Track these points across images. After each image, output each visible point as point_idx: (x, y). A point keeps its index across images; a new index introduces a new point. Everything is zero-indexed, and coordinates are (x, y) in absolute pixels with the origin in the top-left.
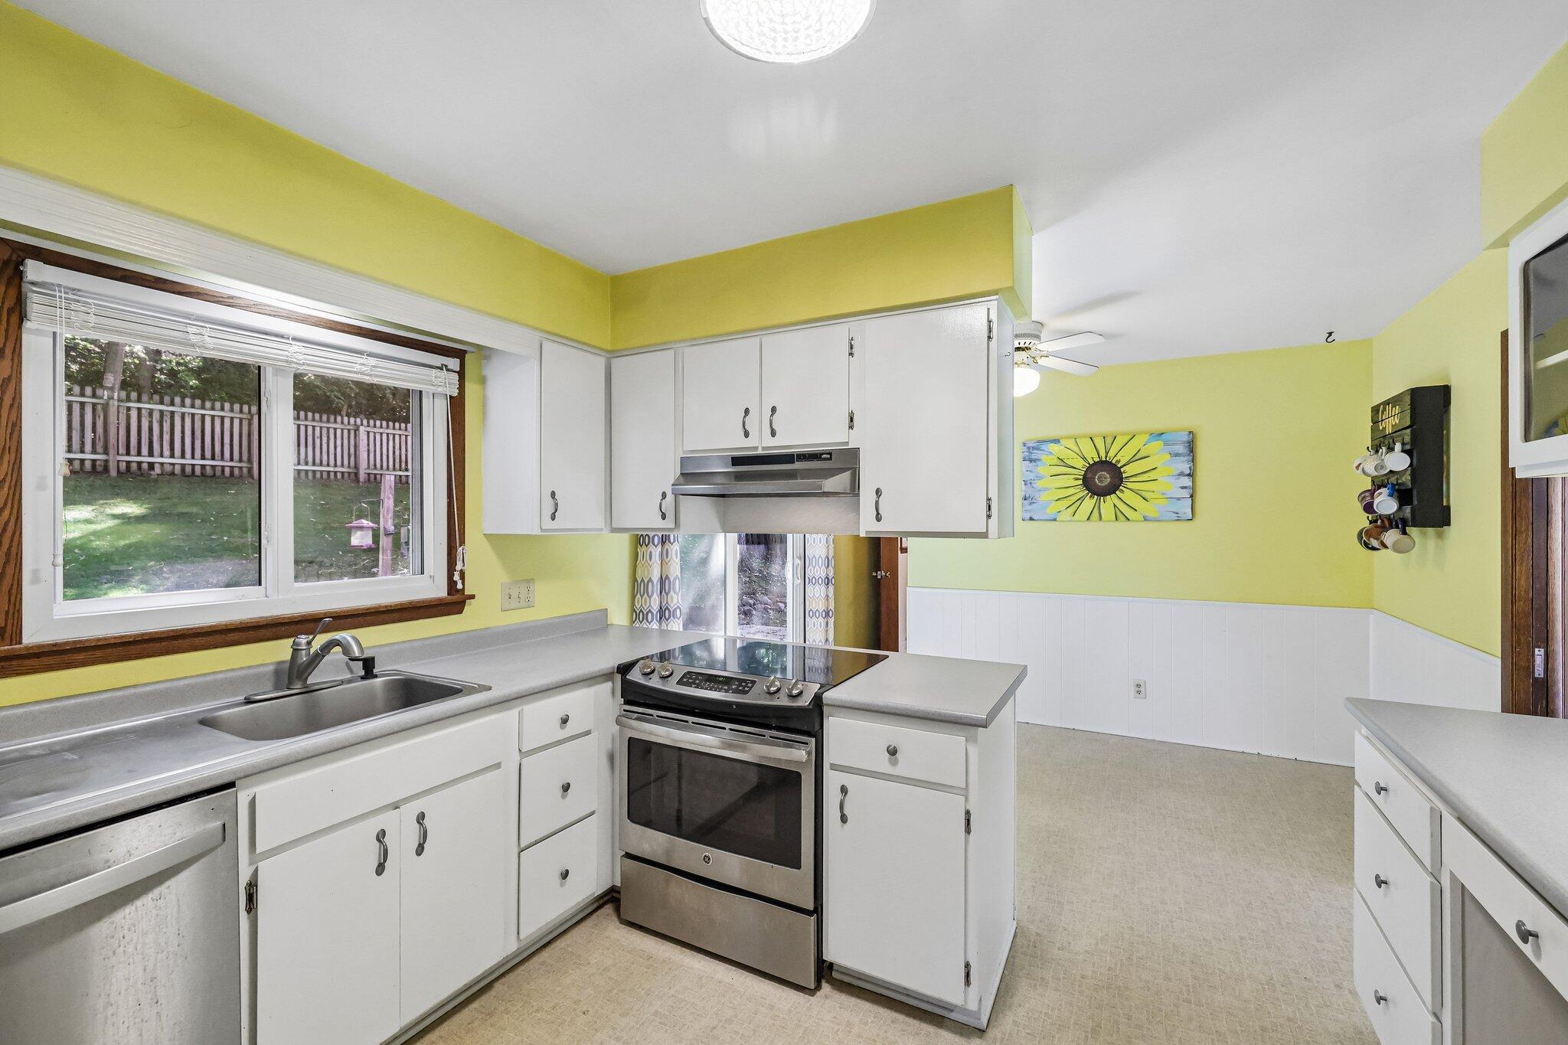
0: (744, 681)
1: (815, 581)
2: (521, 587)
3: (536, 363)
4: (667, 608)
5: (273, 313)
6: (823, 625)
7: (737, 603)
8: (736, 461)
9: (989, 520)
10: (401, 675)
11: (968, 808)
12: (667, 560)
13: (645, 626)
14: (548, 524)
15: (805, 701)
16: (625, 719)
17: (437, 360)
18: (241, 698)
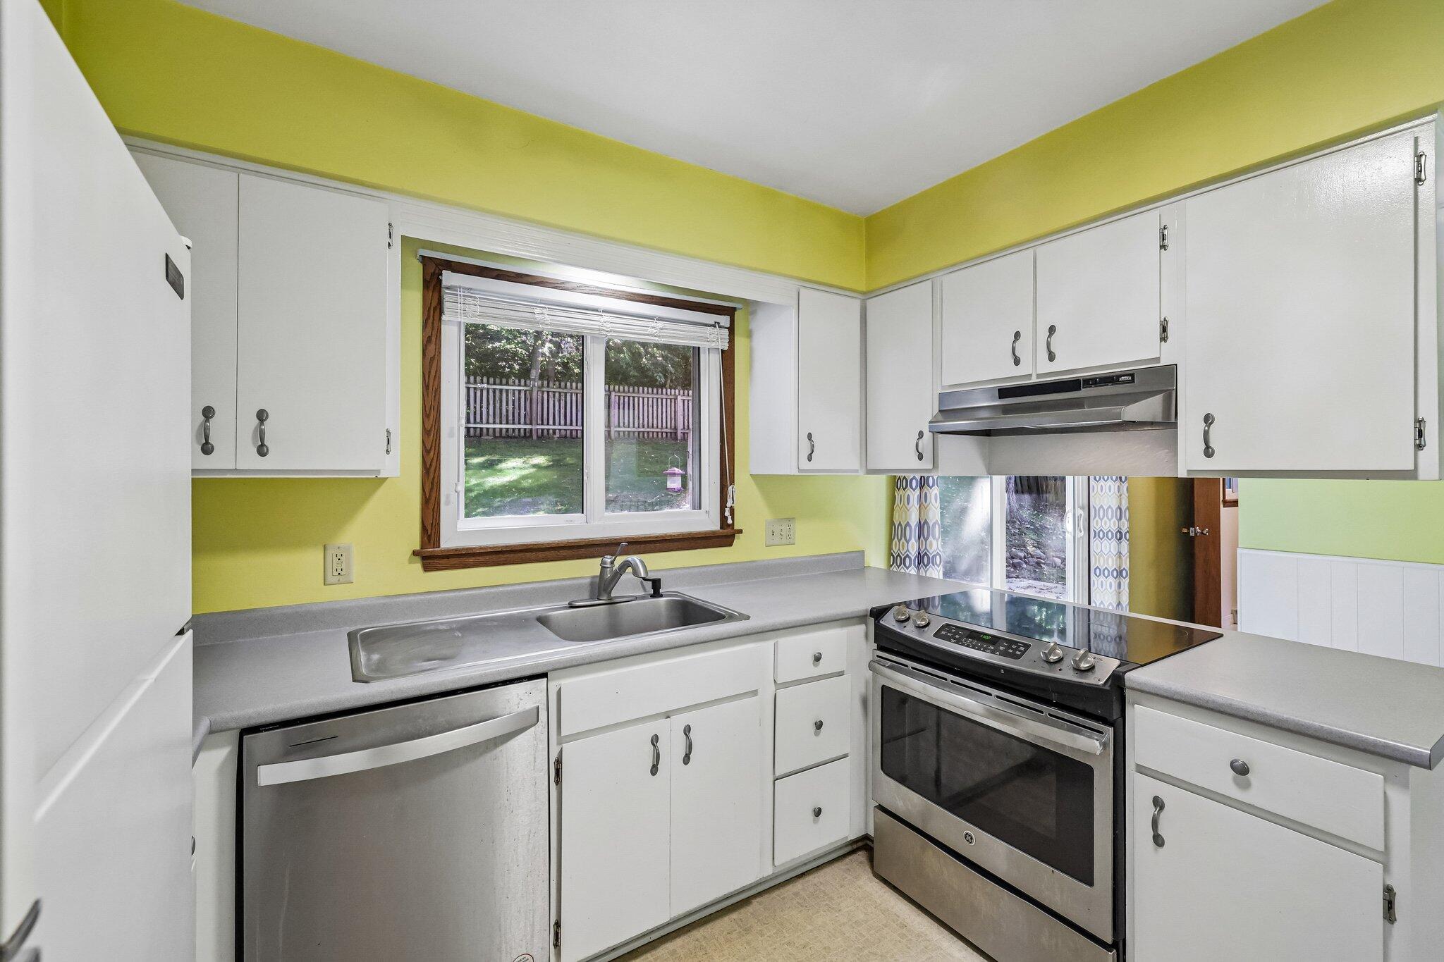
0: (1016, 643)
1: (1102, 535)
2: (783, 525)
3: (794, 311)
4: (926, 554)
5: (590, 292)
6: (1115, 585)
7: (1005, 555)
8: (1004, 393)
9: (1420, 453)
10: (680, 597)
11: (1389, 882)
12: (926, 505)
13: (902, 571)
14: (806, 465)
15: (1099, 678)
16: (877, 665)
17: (710, 318)
18: (566, 603)
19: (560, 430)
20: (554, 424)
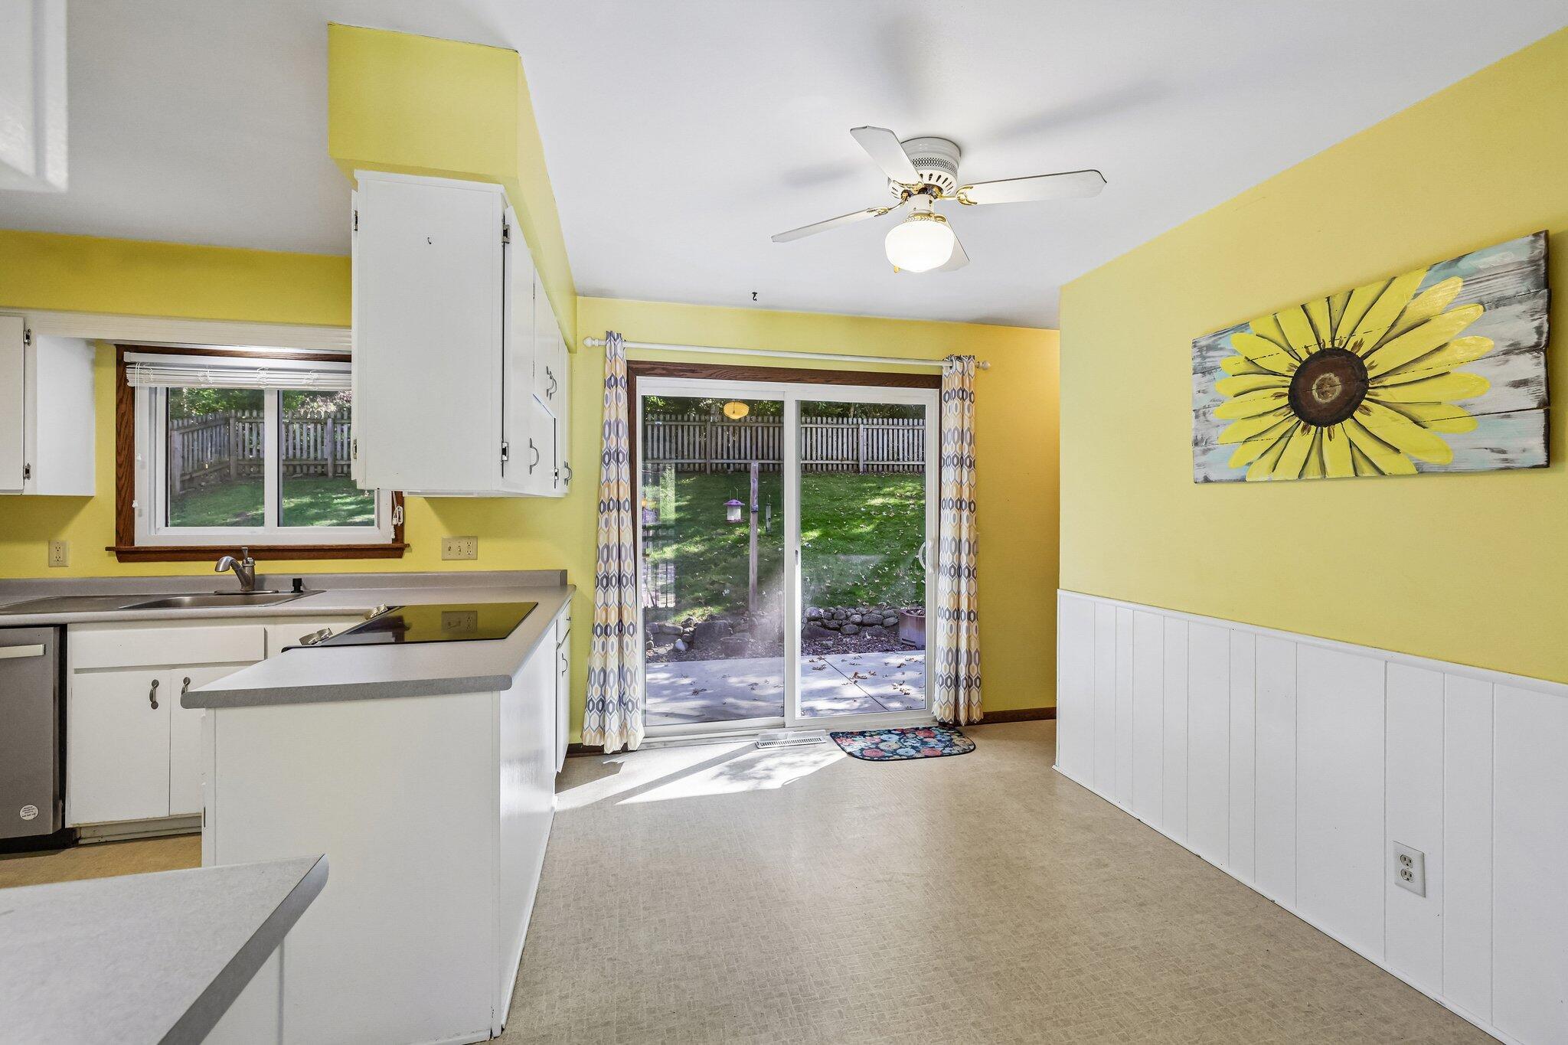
2: (463, 542)
19: (734, 464)
20: (728, 458)
